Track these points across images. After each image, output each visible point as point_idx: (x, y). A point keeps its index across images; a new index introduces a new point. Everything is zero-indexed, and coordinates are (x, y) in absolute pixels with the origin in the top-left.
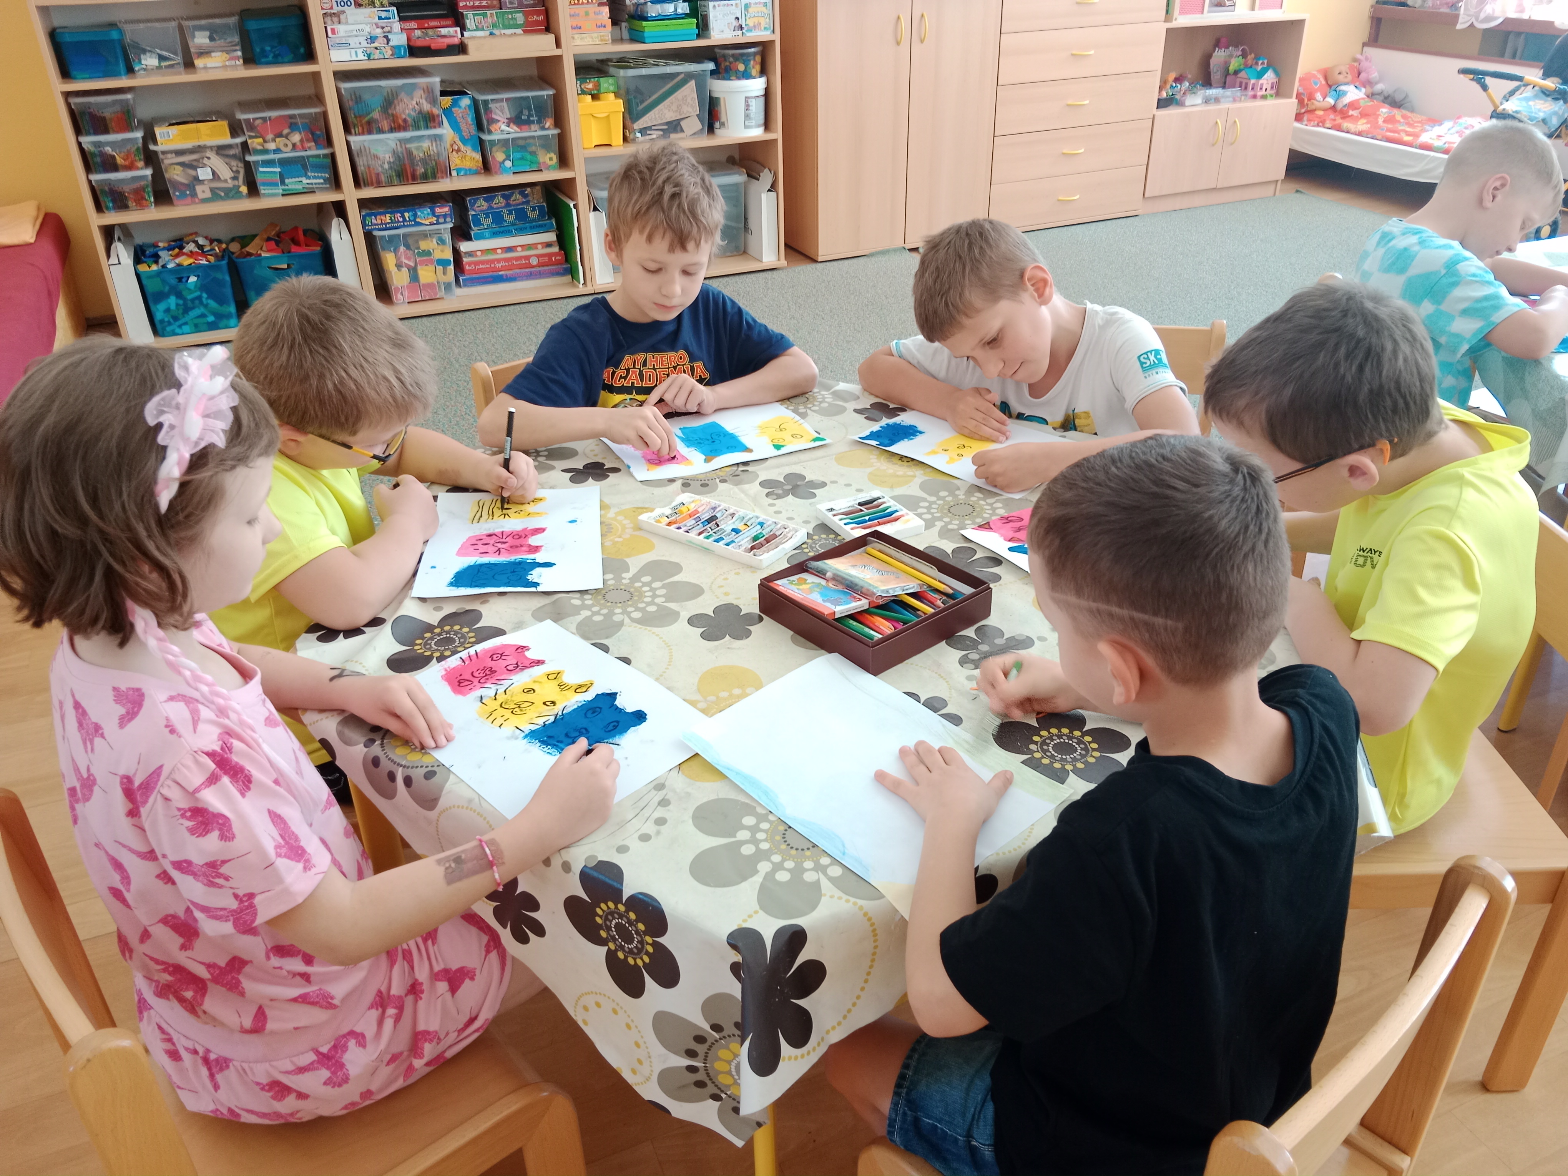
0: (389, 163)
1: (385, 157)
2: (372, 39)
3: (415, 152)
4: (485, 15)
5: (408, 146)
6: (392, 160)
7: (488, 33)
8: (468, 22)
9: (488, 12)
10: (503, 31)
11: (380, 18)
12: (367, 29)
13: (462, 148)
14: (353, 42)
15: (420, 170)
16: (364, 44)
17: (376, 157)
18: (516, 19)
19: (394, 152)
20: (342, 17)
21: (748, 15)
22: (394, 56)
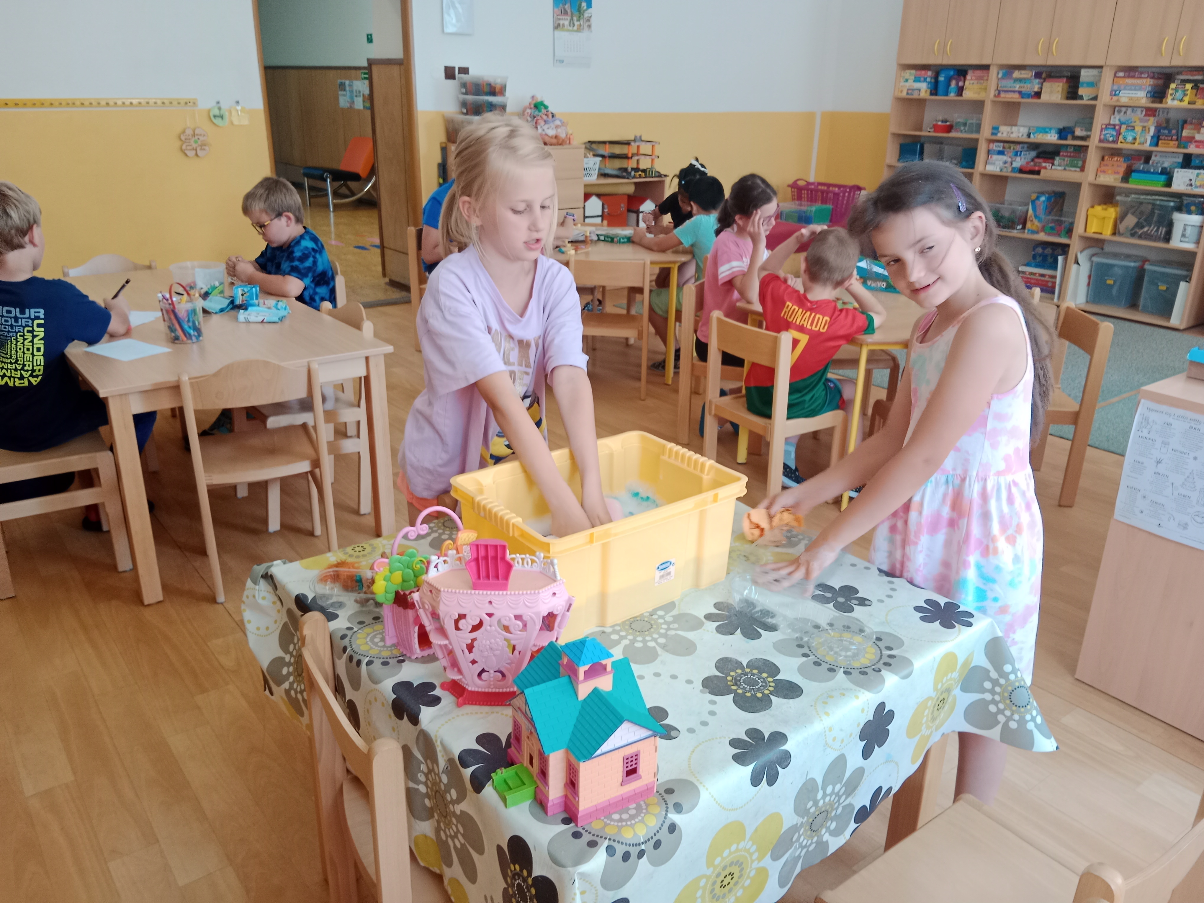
2: (1005, 163)
4: (1064, 160)
8: (1055, 162)
9: (1066, 159)
10: (1070, 168)
12: (1005, 158)
13: (1034, 220)
14: (997, 163)
16: (1000, 165)
21: (1198, 179)
22: (1011, 171)
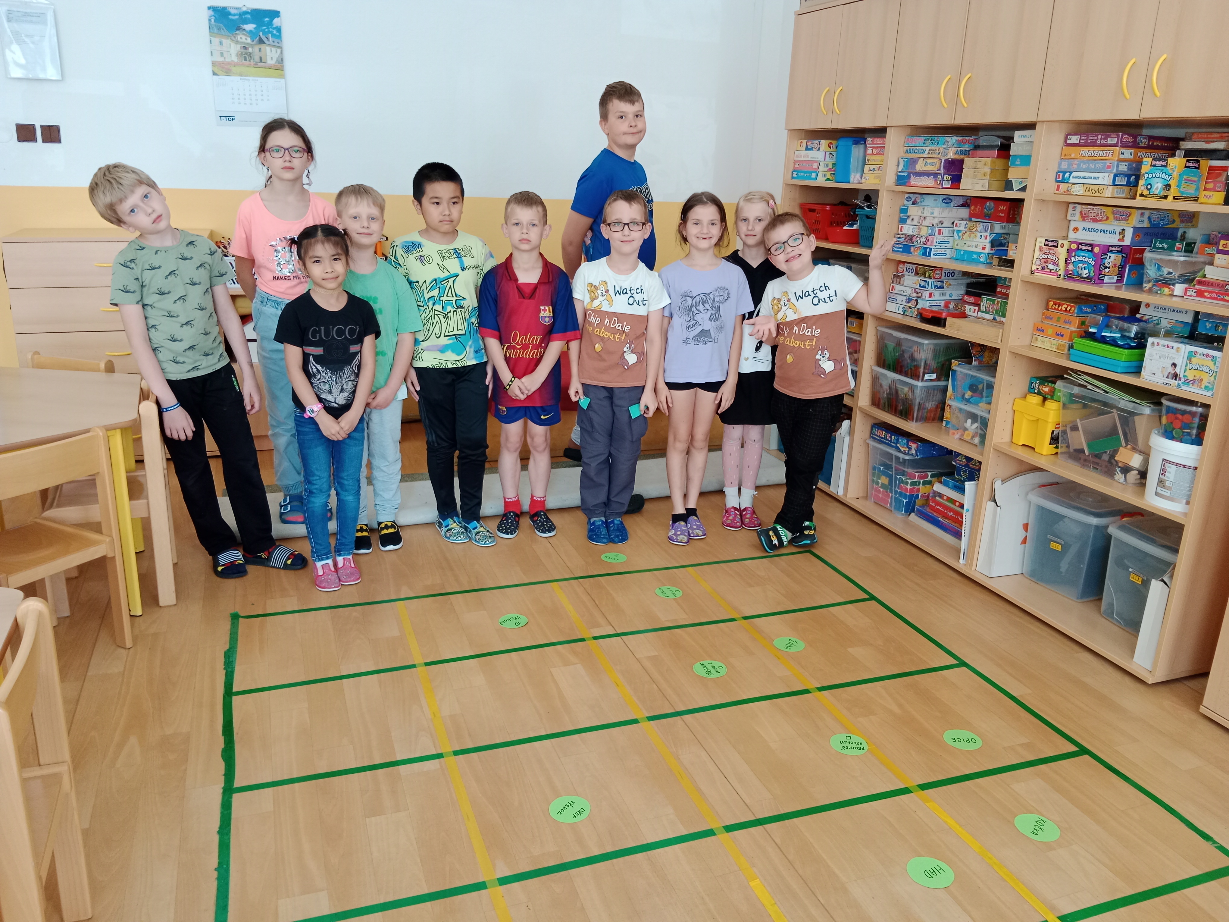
2: (909, 300)
3: (900, 393)
8: (982, 304)
11: (920, 286)
12: (909, 291)
14: (900, 298)
16: (904, 303)
20: (902, 279)
21: (1191, 365)
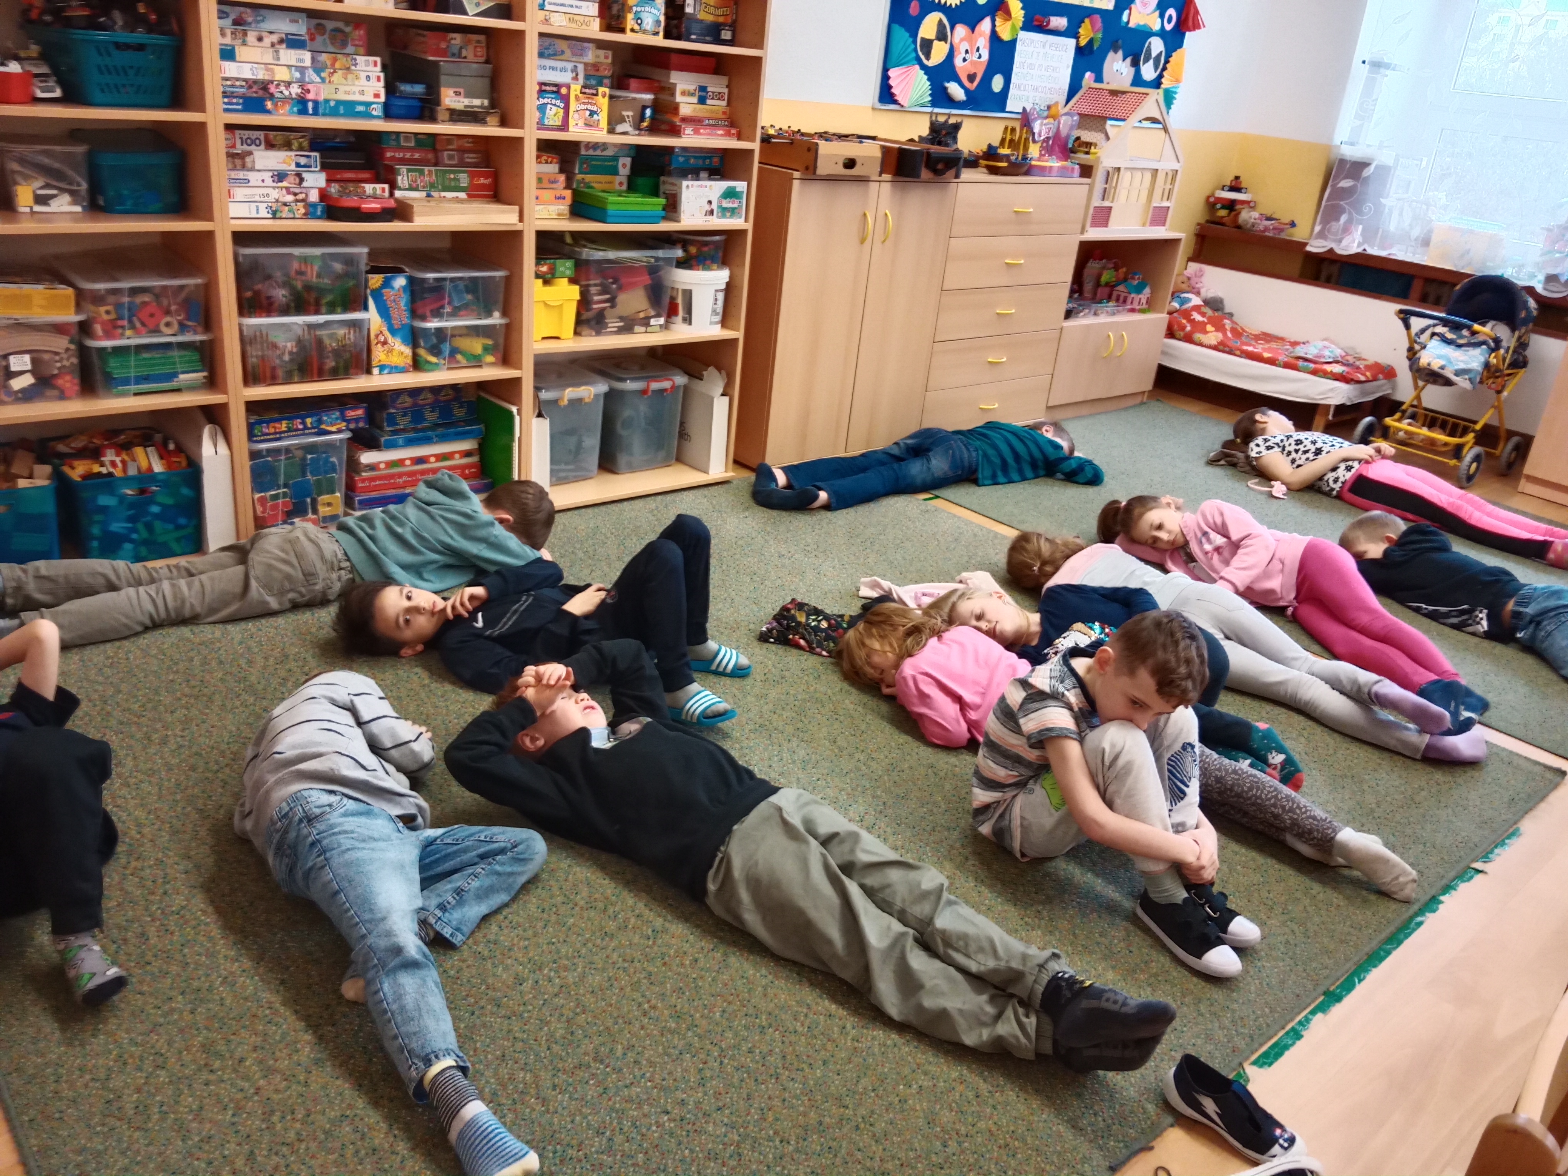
0: (291, 353)
1: (285, 347)
3: (327, 341)
4: (421, 172)
5: (318, 333)
6: (295, 350)
7: (424, 194)
8: (399, 178)
9: (426, 169)
10: (443, 194)
11: (298, 165)
13: (390, 339)
15: (330, 363)
17: (275, 346)
18: (458, 180)
19: (299, 342)
20: (248, 160)
22: (305, 216)
